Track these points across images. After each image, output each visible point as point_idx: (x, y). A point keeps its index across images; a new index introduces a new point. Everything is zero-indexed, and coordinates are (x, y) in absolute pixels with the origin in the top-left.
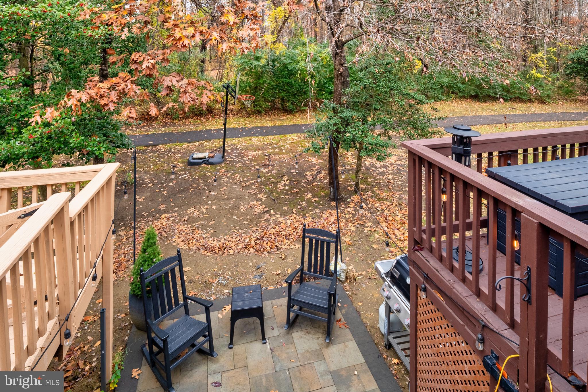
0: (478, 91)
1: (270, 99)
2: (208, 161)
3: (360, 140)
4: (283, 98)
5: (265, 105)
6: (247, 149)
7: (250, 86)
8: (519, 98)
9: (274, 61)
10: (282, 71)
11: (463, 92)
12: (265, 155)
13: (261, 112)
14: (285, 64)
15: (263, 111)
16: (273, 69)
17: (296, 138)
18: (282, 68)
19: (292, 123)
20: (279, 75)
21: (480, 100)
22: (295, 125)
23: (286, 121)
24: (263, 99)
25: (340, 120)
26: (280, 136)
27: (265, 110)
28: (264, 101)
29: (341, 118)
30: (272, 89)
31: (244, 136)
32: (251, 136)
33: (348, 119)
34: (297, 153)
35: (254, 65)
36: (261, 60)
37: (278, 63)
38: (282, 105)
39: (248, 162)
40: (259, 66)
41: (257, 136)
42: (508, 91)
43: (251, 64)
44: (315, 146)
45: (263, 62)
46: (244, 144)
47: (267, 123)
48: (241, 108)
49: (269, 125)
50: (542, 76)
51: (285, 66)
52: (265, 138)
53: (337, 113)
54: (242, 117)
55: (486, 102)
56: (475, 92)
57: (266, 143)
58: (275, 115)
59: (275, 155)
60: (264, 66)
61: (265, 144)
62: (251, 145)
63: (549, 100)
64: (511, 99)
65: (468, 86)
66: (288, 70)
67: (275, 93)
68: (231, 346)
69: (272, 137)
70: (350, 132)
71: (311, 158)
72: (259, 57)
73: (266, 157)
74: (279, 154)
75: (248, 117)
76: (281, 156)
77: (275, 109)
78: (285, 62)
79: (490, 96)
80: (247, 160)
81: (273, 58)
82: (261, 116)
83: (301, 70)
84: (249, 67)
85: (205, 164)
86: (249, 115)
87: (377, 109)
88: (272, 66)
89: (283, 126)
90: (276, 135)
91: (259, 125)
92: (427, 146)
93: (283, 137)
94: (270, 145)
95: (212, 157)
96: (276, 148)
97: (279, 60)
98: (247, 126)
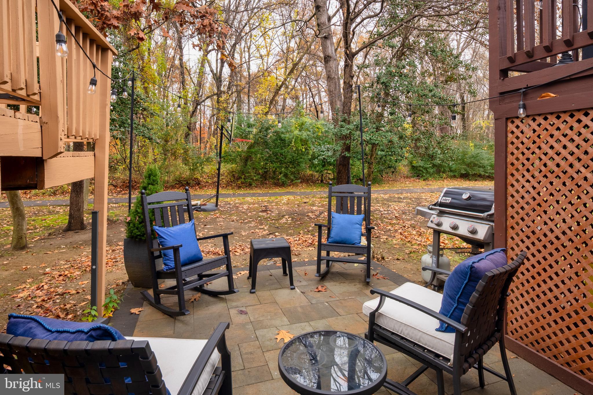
2: (200, 208)
5: (256, 177)
6: (241, 204)
11: (454, 171)
13: (251, 185)
15: (253, 184)
17: (293, 198)
21: (470, 178)
22: (289, 192)
24: (254, 171)
26: (275, 197)
27: (256, 184)
28: (255, 173)
31: (237, 197)
32: (244, 197)
41: (250, 197)
46: (237, 201)
49: (261, 192)
52: (259, 198)
57: (260, 201)
58: (266, 188)
59: (271, 206)
62: (245, 202)
66: (281, 140)
67: (267, 164)
68: (253, 291)
69: (267, 197)
73: (263, 207)
74: (276, 206)
76: (279, 207)
77: (266, 184)
83: (295, 140)
85: (197, 210)
89: (277, 192)
90: (270, 196)
91: (251, 192)
93: (279, 197)
94: (266, 201)
95: (205, 205)
96: (272, 203)
98: (238, 193)
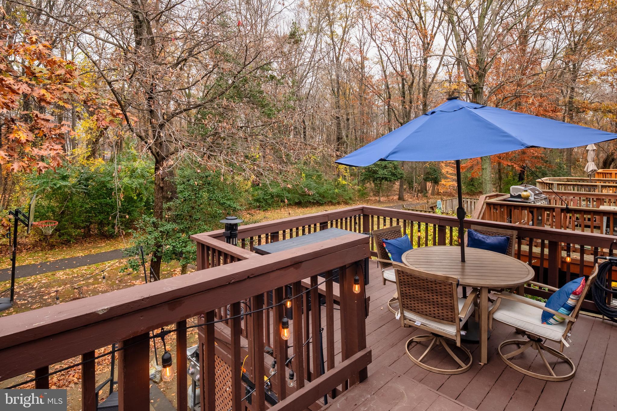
0: (301, 198)
1: (82, 225)
3: (180, 250)
4: (102, 221)
5: (75, 232)
6: (48, 286)
7: (53, 212)
8: (331, 202)
9: (87, 180)
10: (98, 190)
12: (75, 288)
13: (70, 241)
14: (103, 182)
15: (72, 240)
16: (86, 189)
17: (117, 264)
18: (98, 187)
19: (112, 249)
20: (94, 195)
21: (303, 206)
22: (116, 250)
23: (105, 247)
24: (73, 226)
25: (160, 234)
26: (96, 264)
27: (76, 239)
28: (74, 228)
29: (161, 232)
30: (86, 213)
31: (45, 272)
32: (55, 271)
33: (168, 232)
34: (116, 279)
35: (58, 186)
36: (70, 179)
37: (94, 181)
38: (100, 230)
39: (49, 300)
40: (66, 186)
41: (63, 269)
42: (324, 197)
43: (55, 185)
44: (133, 264)
45: (73, 181)
46: (43, 281)
47: (79, 253)
48: (40, 240)
49: (81, 254)
50: (346, 183)
51: (103, 185)
52: (75, 270)
53: (157, 228)
54: (42, 250)
55: (307, 207)
56: (299, 199)
57: (76, 275)
58: (89, 243)
59: (88, 286)
60: (74, 186)
61: (75, 277)
62: (54, 281)
63: (350, 202)
64: (325, 203)
65: (293, 195)
66: (107, 189)
67: (89, 216)
69: (86, 267)
70: (170, 245)
71: (134, 282)
72: (66, 175)
73: (76, 291)
74: (93, 284)
75: (51, 249)
76: (96, 286)
77: (90, 236)
78: (103, 179)
79: (310, 202)
80: (48, 298)
81: (86, 176)
82: (70, 247)
83: (125, 188)
84: (51, 188)
86: (52, 247)
87: (197, 220)
88: (85, 186)
89: (101, 253)
90: (90, 264)
91: (67, 257)
92: (209, 236)
93: (101, 266)
94: (82, 276)
96: (89, 278)
97: (94, 178)
98: (48, 260)
